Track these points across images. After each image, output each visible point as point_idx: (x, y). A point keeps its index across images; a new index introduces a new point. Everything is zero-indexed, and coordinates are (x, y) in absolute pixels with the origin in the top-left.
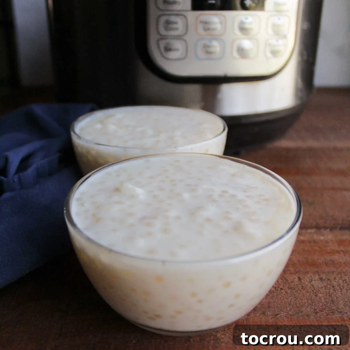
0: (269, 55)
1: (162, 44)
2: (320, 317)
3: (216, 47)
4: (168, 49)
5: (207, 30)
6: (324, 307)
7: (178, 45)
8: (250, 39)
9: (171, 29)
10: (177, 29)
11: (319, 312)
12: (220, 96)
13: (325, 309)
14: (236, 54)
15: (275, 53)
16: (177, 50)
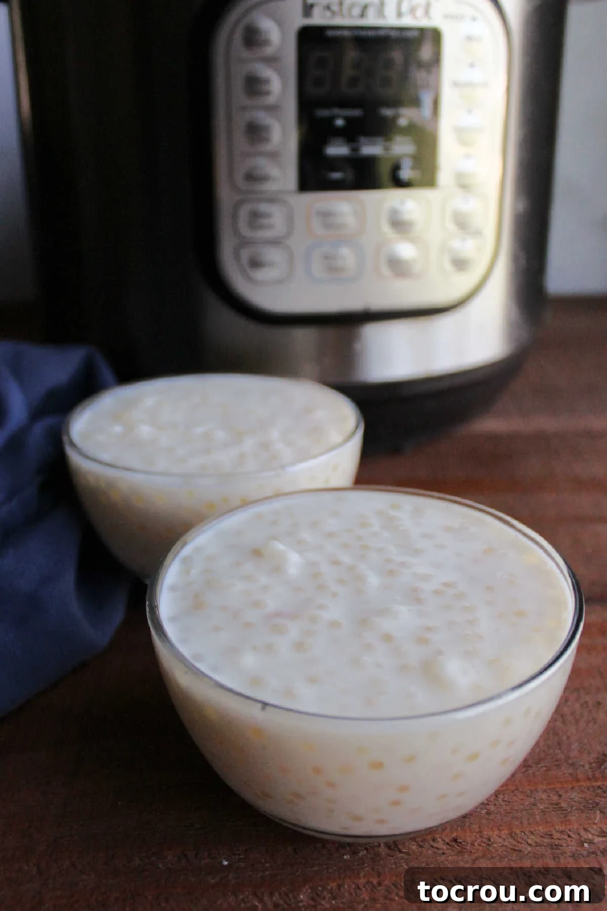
0: (448, 266)
1: (245, 254)
2: (534, 776)
3: (347, 256)
4: (256, 264)
5: (328, 226)
6: (542, 755)
7: (273, 255)
8: (413, 241)
9: (261, 227)
10: (270, 227)
11: (532, 765)
12: (358, 346)
13: (543, 759)
14: (385, 271)
15: (460, 264)
16: (271, 264)
